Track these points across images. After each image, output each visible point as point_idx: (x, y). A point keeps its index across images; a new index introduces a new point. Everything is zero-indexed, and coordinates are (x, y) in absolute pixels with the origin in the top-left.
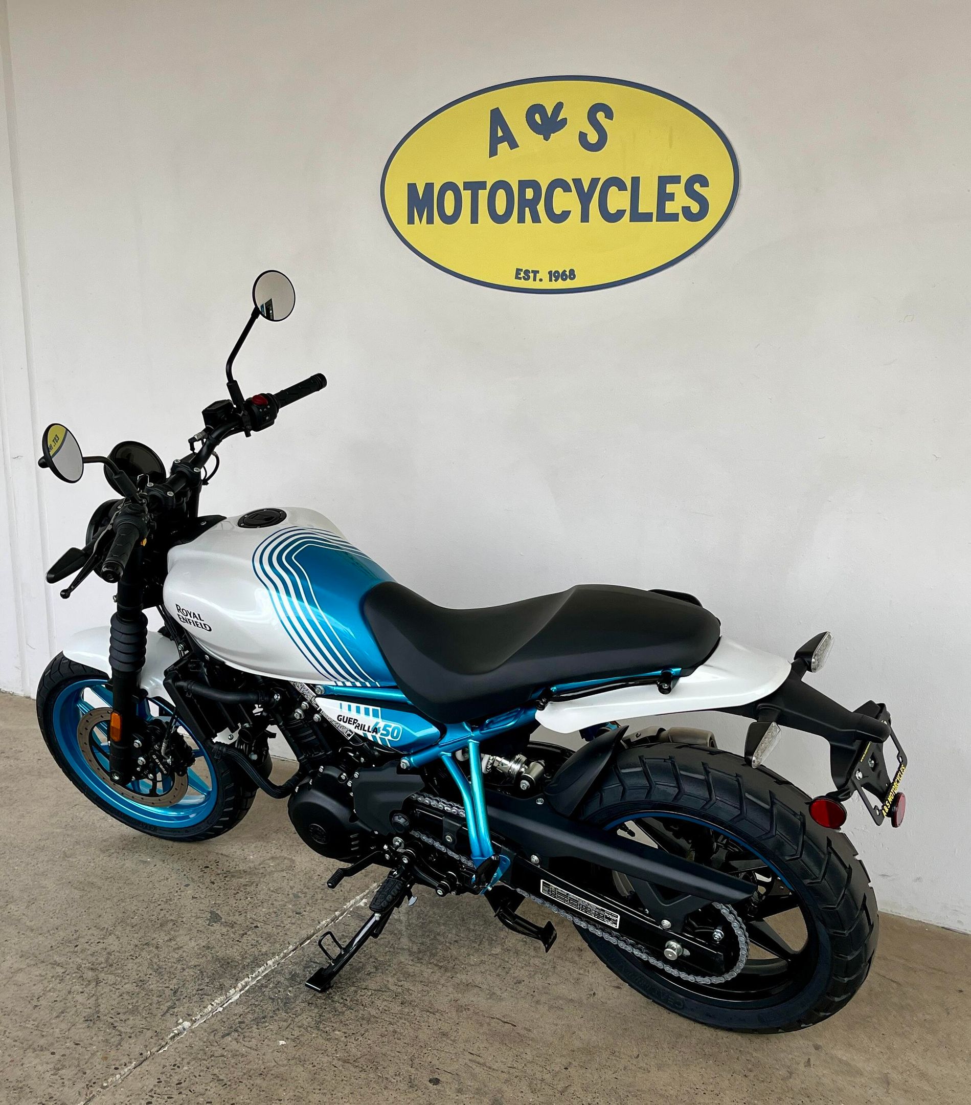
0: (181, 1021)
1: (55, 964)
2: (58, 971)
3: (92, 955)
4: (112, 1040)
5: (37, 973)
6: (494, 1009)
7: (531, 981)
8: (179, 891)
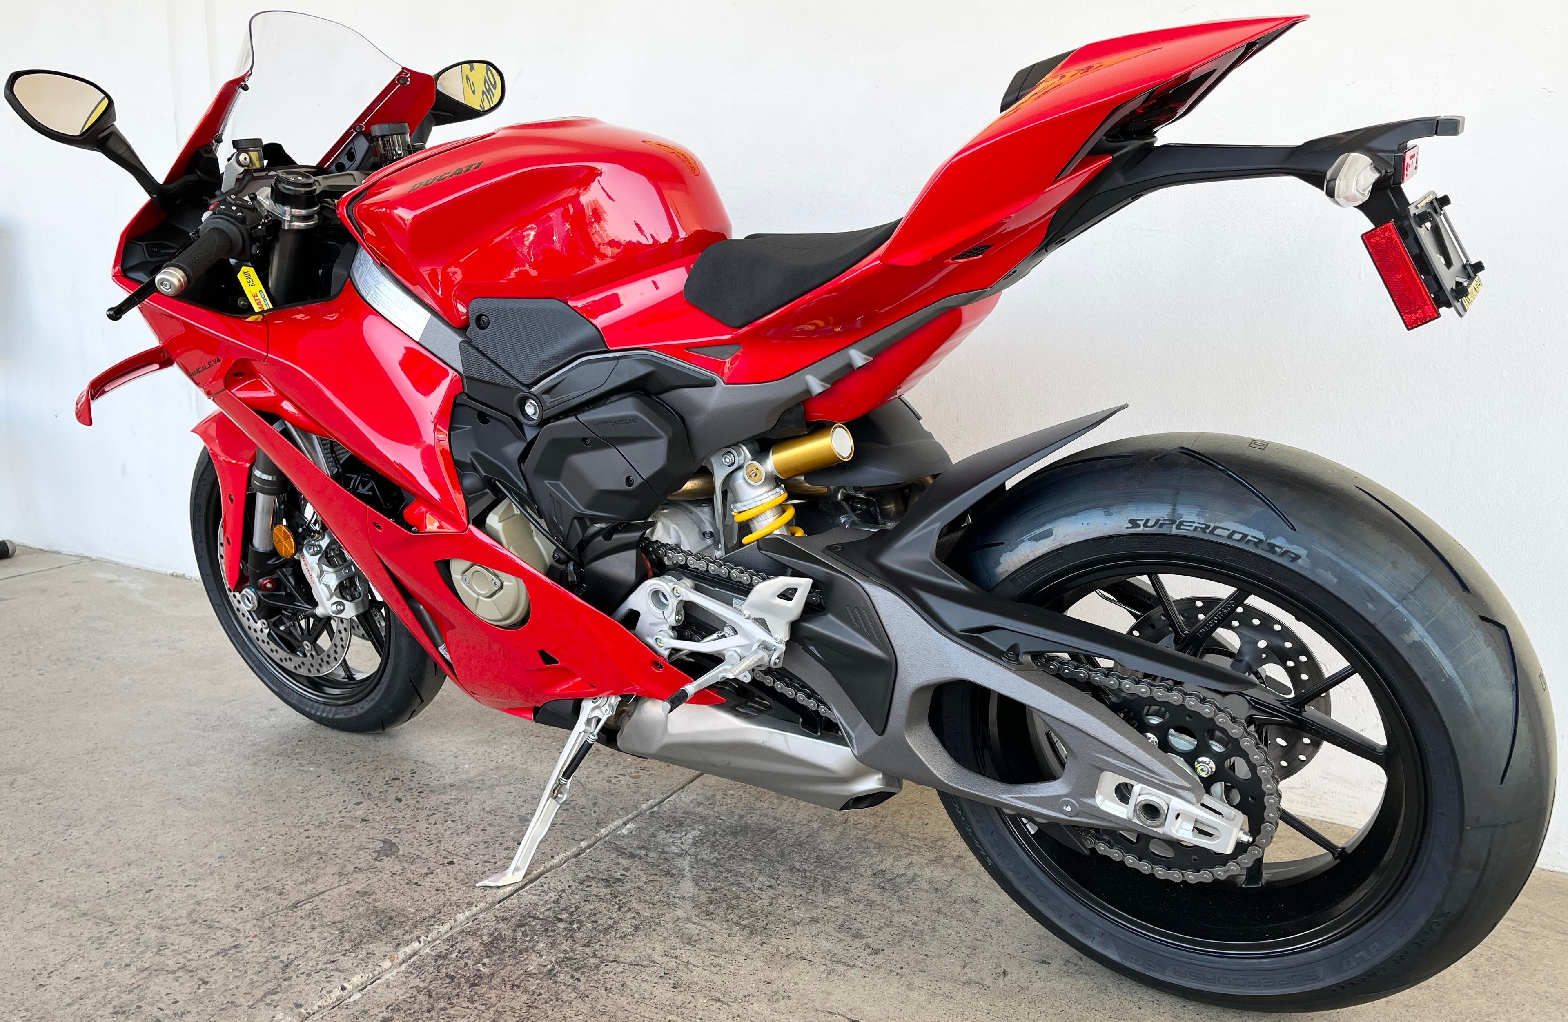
1: (101, 920)
3: (169, 906)
6: (833, 998)
7: (895, 951)
8: (344, 811)
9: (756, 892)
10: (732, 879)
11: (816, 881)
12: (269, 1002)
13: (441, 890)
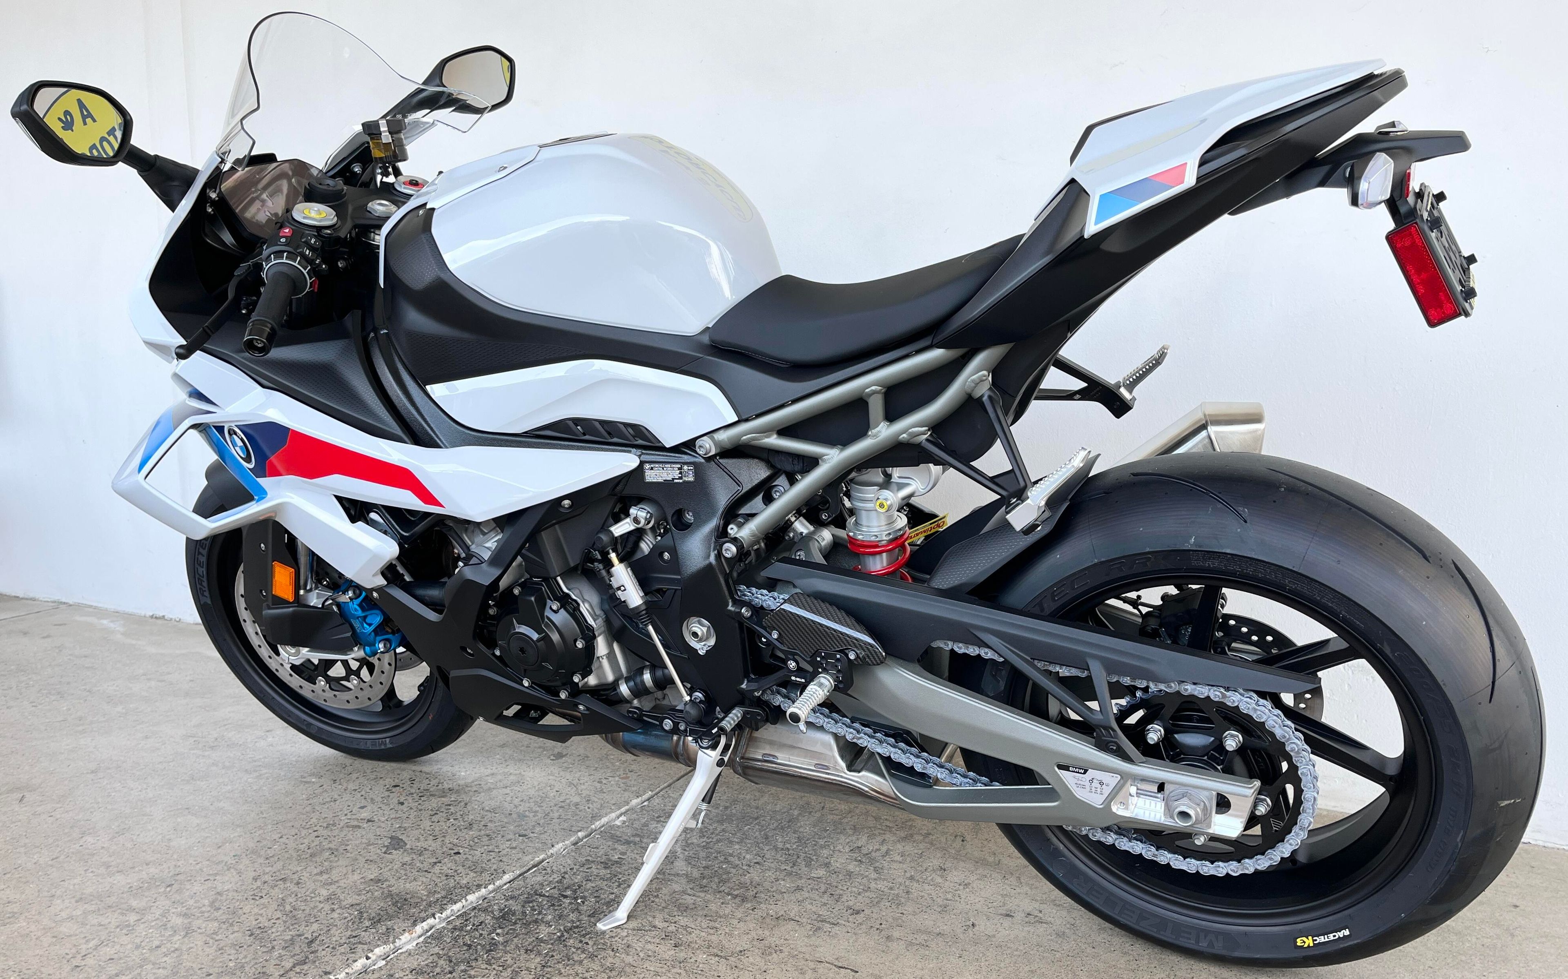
6: (821, 949)
7: (875, 911)
8: (349, 814)
9: (744, 867)
10: (722, 858)
11: (798, 857)
12: (298, 970)
13: (451, 876)
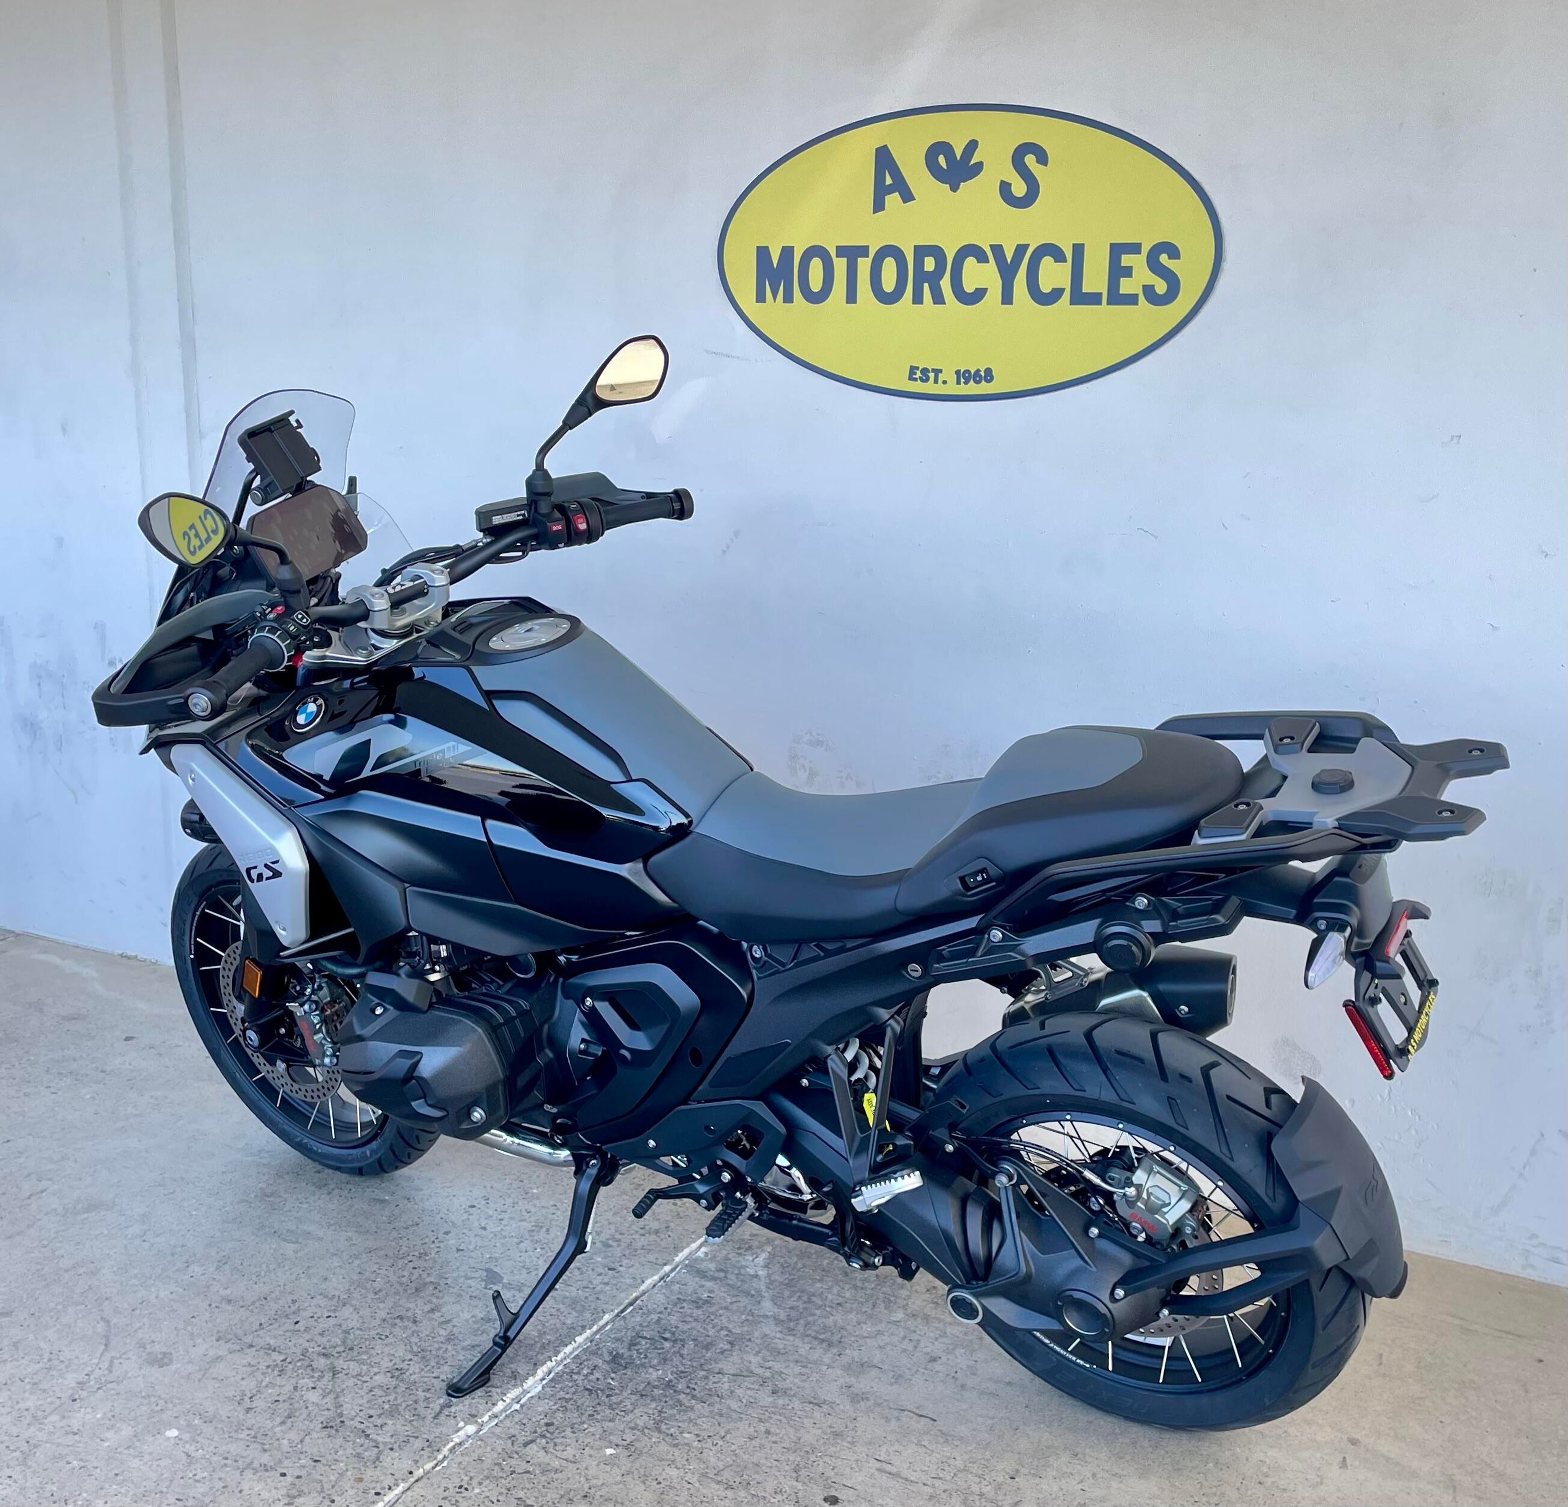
0: (461, 1424)
2: (276, 1358)
4: (366, 1454)
5: (245, 1362)
